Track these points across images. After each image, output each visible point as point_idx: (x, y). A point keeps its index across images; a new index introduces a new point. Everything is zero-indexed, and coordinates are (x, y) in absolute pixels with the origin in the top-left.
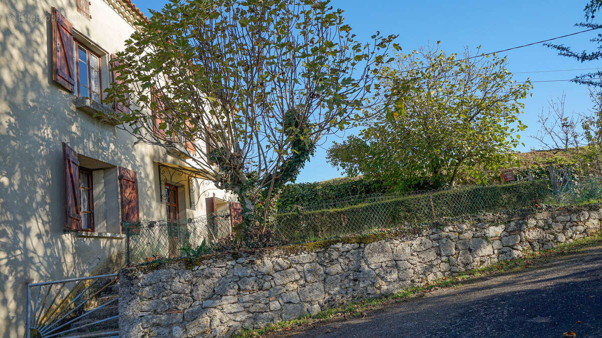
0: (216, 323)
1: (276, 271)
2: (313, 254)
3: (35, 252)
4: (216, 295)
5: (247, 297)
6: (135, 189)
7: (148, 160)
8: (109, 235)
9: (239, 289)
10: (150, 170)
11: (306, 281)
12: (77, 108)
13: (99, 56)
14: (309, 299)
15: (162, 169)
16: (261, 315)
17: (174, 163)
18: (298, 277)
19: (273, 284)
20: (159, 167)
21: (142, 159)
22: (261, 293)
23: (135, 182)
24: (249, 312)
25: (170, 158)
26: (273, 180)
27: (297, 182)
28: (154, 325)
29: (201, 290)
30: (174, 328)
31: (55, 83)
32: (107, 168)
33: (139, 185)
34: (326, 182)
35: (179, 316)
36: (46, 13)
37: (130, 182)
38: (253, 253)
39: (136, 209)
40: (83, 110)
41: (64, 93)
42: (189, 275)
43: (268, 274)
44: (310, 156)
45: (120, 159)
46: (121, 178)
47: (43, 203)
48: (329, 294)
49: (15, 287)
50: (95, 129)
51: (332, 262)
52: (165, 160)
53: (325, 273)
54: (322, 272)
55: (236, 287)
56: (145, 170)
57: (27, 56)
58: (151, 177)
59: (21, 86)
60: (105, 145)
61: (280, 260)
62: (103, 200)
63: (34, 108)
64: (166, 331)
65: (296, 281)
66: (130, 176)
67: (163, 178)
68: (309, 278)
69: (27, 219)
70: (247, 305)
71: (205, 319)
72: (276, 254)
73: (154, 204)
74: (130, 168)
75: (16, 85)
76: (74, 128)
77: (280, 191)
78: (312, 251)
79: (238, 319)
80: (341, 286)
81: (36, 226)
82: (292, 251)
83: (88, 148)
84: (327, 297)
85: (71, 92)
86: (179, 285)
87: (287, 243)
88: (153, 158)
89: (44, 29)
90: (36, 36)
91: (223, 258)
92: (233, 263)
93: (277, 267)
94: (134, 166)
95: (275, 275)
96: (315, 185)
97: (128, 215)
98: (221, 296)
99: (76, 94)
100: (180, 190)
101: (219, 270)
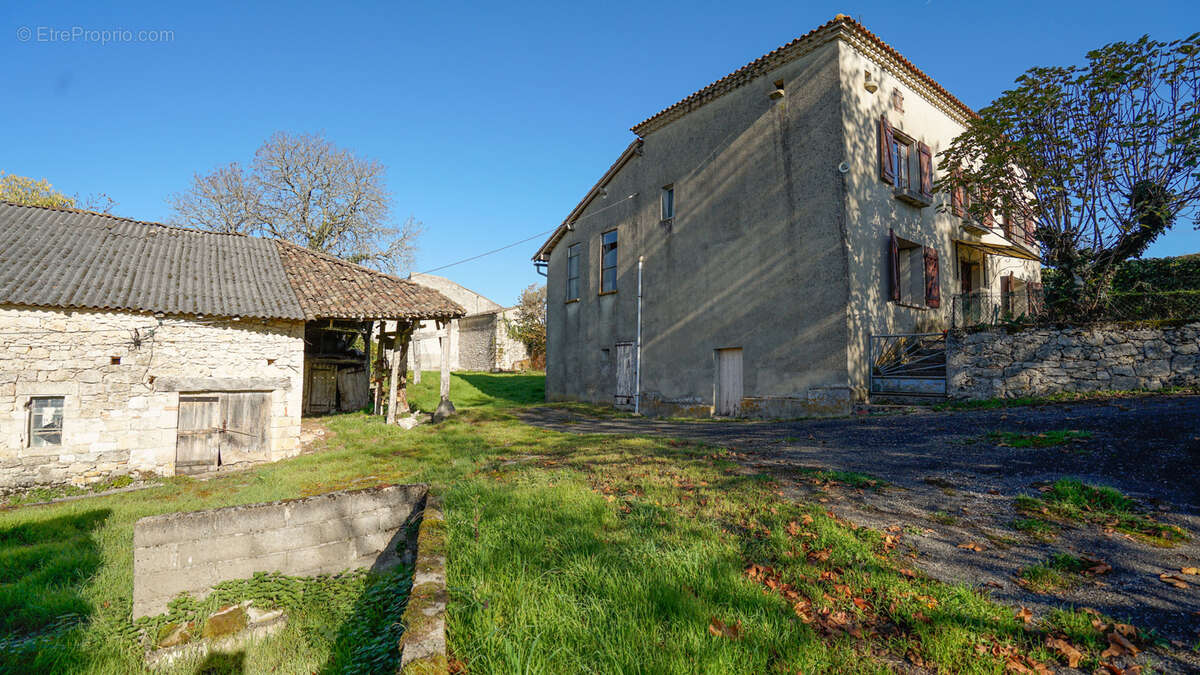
0: (1036, 381)
1: (1108, 344)
2: (1158, 331)
3: (872, 313)
4: (1035, 358)
5: (1071, 364)
6: (937, 266)
7: (946, 237)
8: (917, 306)
9: (1062, 356)
10: (948, 247)
11: (1146, 357)
12: (896, 198)
13: (907, 145)
14: (1147, 375)
15: (960, 246)
16: (1085, 382)
17: (970, 239)
18: (1134, 351)
19: (1102, 355)
20: (957, 245)
21: (942, 237)
22: (1087, 363)
23: (937, 260)
24: (1072, 377)
25: (966, 235)
26: (1113, 257)
27: (1142, 258)
28: (975, 375)
29: (1021, 353)
30: (995, 380)
31: (883, 179)
32: (913, 247)
33: (940, 262)
34: (1188, 256)
35: (1000, 372)
36: (876, 121)
37: (932, 260)
38: (1082, 326)
39: (937, 285)
40: (900, 199)
41: (887, 186)
42: (1009, 339)
43: (1098, 346)
44: (1165, 229)
45: (924, 239)
46: (926, 256)
47: (876, 276)
48: (1176, 373)
49: (863, 336)
50: (907, 213)
51: (1184, 341)
52: (961, 237)
53: (1173, 352)
54: (1169, 350)
55: (1060, 354)
56: (943, 247)
57: (866, 162)
58: (949, 254)
59: (863, 186)
60: (913, 226)
61: (1114, 334)
62: (909, 275)
63: (870, 202)
64: (988, 381)
65: (1133, 356)
66: (932, 254)
67: (960, 255)
68: (1151, 355)
69: (868, 288)
70: (1071, 371)
71: (1024, 377)
72: (1108, 328)
73: (951, 281)
74: (932, 247)
75: (860, 186)
76: (893, 215)
77: (1117, 268)
78: (1157, 328)
79: (1059, 381)
80: (1194, 367)
81: (872, 293)
82: (1130, 326)
83: (902, 231)
84: (1173, 375)
85: (890, 184)
86: (1000, 347)
87: (1123, 319)
88: (951, 235)
89: (874, 135)
90: (870, 144)
91: (1046, 327)
92: (1058, 333)
93: (1109, 341)
94: (935, 245)
95: (1105, 348)
96: (1167, 261)
97: (931, 290)
98: (1043, 360)
99: (896, 185)
100: (974, 268)
101: (1040, 337)
